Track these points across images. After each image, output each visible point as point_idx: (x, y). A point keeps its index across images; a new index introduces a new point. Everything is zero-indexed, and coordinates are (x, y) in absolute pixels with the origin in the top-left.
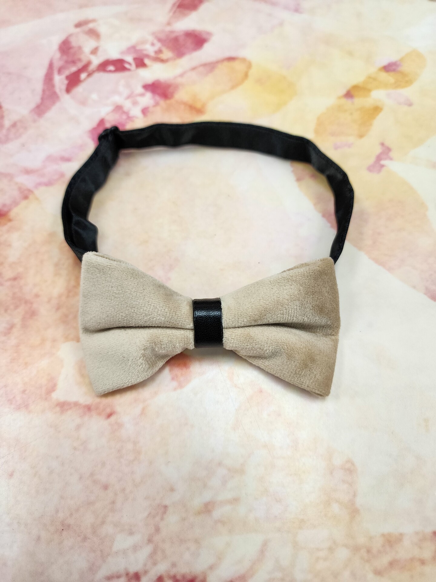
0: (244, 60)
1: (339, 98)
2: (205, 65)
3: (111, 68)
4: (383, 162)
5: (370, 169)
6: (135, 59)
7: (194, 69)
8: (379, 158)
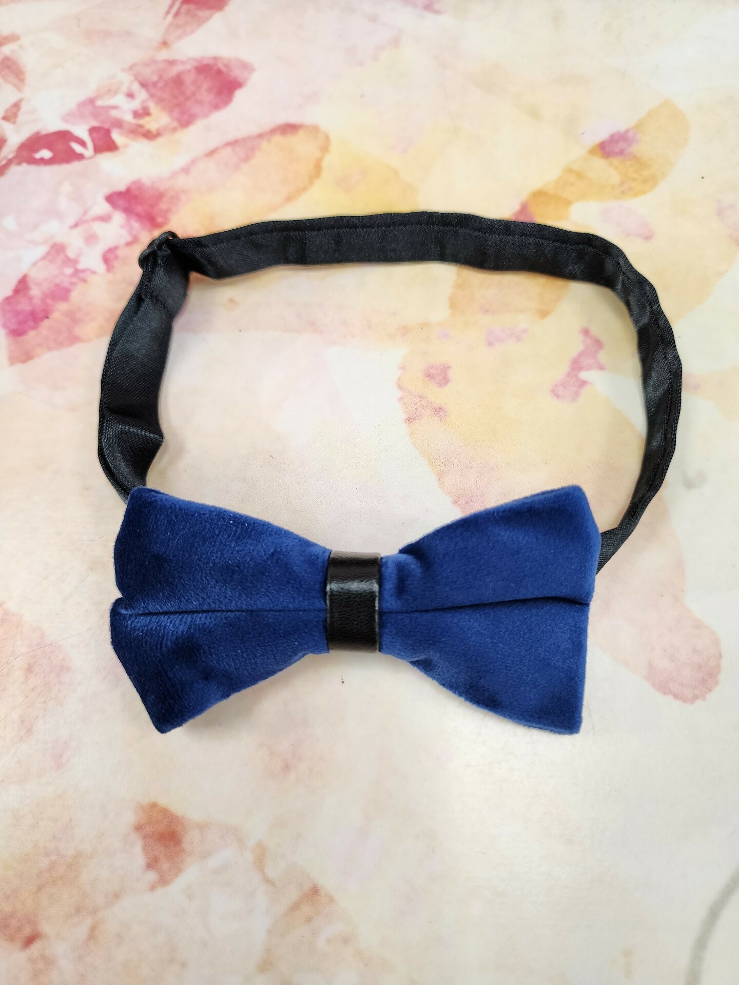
0: (314, 130)
2: (233, 144)
3: (46, 154)
4: (584, 375)
5: (556, 393)
6: (92, 131)
7: (211, 153)
8: (576, 364)
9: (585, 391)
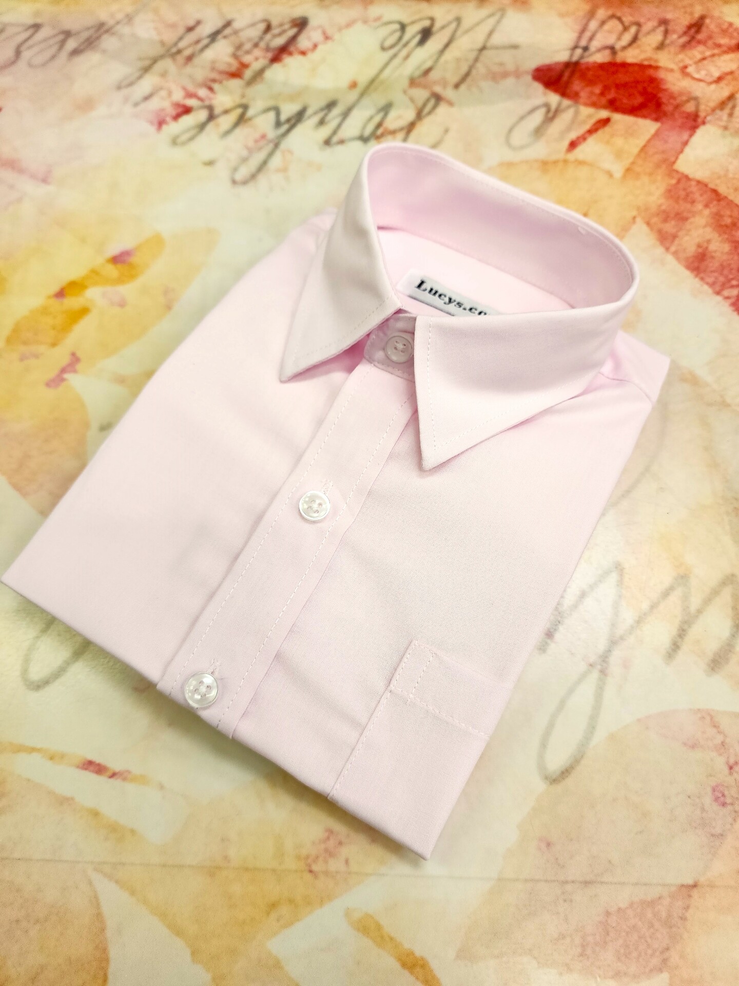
1: (49, 297)
4: (66, 376)
5: (48, 384)
8: (63, 370)
9: (64, 384)
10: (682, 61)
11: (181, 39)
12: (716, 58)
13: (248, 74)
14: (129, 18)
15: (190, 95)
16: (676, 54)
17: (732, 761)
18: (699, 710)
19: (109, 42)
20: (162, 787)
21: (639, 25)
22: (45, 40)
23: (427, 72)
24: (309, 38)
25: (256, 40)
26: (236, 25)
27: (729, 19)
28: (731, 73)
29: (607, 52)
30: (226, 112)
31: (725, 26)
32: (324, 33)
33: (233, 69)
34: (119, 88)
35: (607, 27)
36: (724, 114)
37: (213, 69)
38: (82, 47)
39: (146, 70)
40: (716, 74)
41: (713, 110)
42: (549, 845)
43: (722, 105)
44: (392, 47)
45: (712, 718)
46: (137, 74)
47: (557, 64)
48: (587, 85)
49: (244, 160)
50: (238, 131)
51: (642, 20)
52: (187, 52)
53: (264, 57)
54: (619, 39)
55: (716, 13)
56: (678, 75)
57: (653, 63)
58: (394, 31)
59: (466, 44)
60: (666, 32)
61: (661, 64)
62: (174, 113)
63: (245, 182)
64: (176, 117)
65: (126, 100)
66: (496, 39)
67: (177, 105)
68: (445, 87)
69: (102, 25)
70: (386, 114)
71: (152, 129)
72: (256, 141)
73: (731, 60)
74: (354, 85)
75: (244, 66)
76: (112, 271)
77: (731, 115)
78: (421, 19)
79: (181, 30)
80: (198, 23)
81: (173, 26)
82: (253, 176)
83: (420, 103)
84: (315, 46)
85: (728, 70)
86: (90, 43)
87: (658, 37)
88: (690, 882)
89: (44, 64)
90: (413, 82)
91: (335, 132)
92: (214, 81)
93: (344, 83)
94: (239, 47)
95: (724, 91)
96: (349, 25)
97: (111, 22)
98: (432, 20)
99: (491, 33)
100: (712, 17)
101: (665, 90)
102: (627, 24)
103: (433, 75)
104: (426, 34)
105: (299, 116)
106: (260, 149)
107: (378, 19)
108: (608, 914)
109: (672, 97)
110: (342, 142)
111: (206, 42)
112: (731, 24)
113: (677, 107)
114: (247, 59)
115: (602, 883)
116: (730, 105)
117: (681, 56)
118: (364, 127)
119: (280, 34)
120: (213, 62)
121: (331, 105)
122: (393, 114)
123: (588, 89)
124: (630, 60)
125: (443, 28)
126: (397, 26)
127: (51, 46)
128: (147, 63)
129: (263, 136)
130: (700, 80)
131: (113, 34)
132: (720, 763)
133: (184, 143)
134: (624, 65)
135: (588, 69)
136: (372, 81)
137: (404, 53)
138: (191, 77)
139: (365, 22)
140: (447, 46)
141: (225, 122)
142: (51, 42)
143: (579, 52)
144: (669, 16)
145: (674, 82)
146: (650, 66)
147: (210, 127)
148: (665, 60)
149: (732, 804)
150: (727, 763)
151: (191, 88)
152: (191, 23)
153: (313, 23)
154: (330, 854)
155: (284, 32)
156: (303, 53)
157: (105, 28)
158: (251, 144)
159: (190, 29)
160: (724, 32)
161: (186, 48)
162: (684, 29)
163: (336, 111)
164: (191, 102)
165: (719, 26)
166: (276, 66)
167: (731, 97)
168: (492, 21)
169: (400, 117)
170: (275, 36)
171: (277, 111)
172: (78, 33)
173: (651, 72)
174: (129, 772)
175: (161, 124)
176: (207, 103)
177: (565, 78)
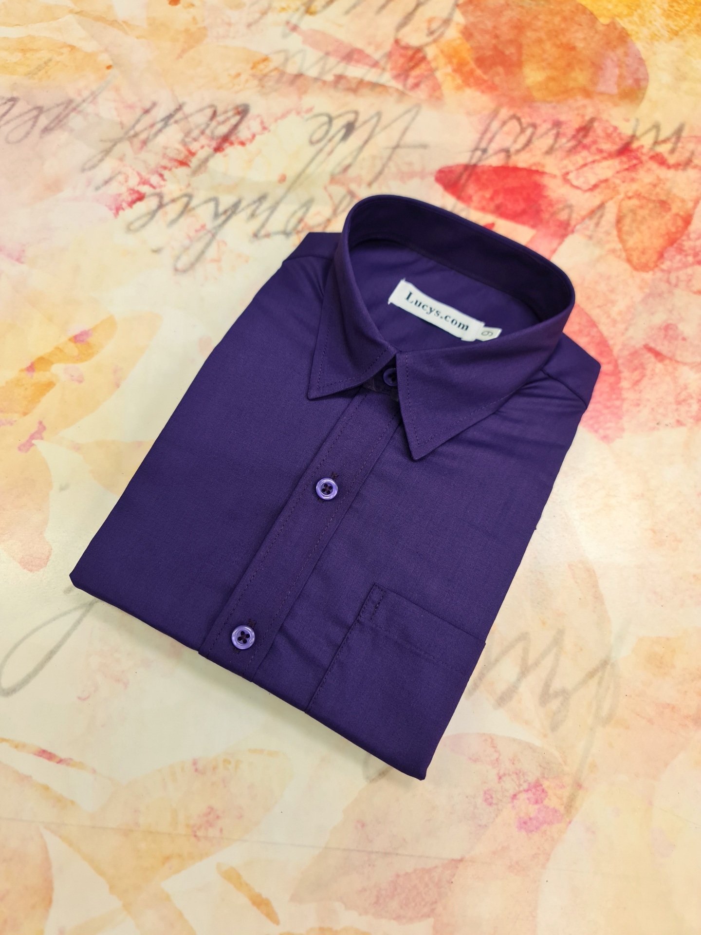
1: (22, 370)
4: (34, 442)
5: (20, 448)
8: (32, 437)
9: (32, 448)
10: (566, 167)
11: (138, 121)
12: (595, 165)
13: (194, 162)
14: (94, 96)
15: (145, 182)
16: (562, 159)
17: (501, 773)
18: (484, 734)
19: (75, 121)
20: (94, 771)
21: (534, 126)
22: (21, 115)
23: (347, 168)
24: (249, 128)
25: (203, 127)
26: (187, 110)
27: (615, 123)
28: (606, 181)
29: (502, 155)
30: (173, 201)
31: (610, 130)
32: (262, 123)
33: (181, 157)
34: (83, 170)
35: (506, 128)
36: (591, 223)
37: (164, 155)
38: (52, 125)
39: (107, 152)
40: (593, 181)
41: (583, 219)
42: (363, 825)
43: (592, 213)
44: (319, 141)
45: (492, 740)
46: (99, 157)
47: (458, 166)
48: (480, 189)
49: (186, 249)
50: (182, 220)
51: (538, 122)
52: (143, 136)
53: (209, 146)
54: (515, 141)
55: (604, 116)
56: (559, 181)
57: (540, 169)
58: (323, 124)
59: (383, 141)
60: (557, 136)
61: (547, 169)
62: (129, 199)
63: (185, 271)
64: (131, 204)
65: (89, 183)
66: (410, 138)
67: (133, 191)
68: (359, 185)
69: (71, 101)
70: (308, 210)
71: (110, 214)
72: (197, 231)
73: (609, 168)
74: (283, 179)
75: (193, 154)
76: (73, 349)
77: (597, 224)
78: (347, 112)
79: (139, 112)
80: (154, 105)
81: (131, 107)
82: (192, 266)
83: (337, 200)
84: (254, 136)
85: (603, 177)
86: (59, 122)
87: (549, 141)
88: (458, 857)
89: (19, 141)
90: (333, 180)
91: (263, 226)
92: (165, 168)
93: (275, 177)
94: (187, 134)
95: (595, 199)
96: (284, 116)
97: (79, 99)
98: (356, 113)
99: (406, 130)
100: (600, 120)
101: (546, 197)
102: (524, 125)
103: (352, 172)
104: (350, 128)
105: (234, 208)
106: (199, 239)
107: (310, 110)
108: (398, 876)
109: (551, 204)
110: (268, 235)
111: (159, 126)
112: (615, 128)
113: (553, 214)
114: (194, 147)
115: (397, 854)
116: (598, 214)
117: (565, 162)
118: (288, 222)
119: (224, 122)
120: (166, 148)
121: (262, 198)
122: (313, 210)
123: (480, 193)
124: (521, 165)
125: (365, 123)
126: (325, 119)
127: (25, 122)
128: (109, 145)
129: (203, 227)
130: (577, 188)
131: (80, 112)
132: (492, 774)
133: (137, 230)
134: (515, 169)
135: (483, 172)
136: (299, 176)
137: (328, 149)
138: (145, 162)
139: (298, 113)
140: (366, 142)
141: (173, 210)
142: (26, 117)
143: (478, 153)
144: (563, 118)
145: (555, 189)
146: (537, 172)
147: (160, 213)
148: (551, 165)
149: (496, 804)
150: (498, 774)
151: (144, 174)
152: (148, 105)
153: (253, 111)
154: (210, 824)
155: (228, 119)
156: (243, 144)
157: (74, 105)
158: (192, 234)
159: (147, 112)
160: (608, 136)
161: (142, 131)
162: (573, 133)
163: (266, 205)
164: (145, 189)
165: (605, 130)
166: (219, 155)
167: (602, 206)
168: (408, 117)
169: (318, 213)
170: (219, 124)
171: (216, 200)
172: (49, 110)
173: (537, 178)
174: (71, 759)
175: (118, 209)
176: (158, 190)
177: (463, 181)
